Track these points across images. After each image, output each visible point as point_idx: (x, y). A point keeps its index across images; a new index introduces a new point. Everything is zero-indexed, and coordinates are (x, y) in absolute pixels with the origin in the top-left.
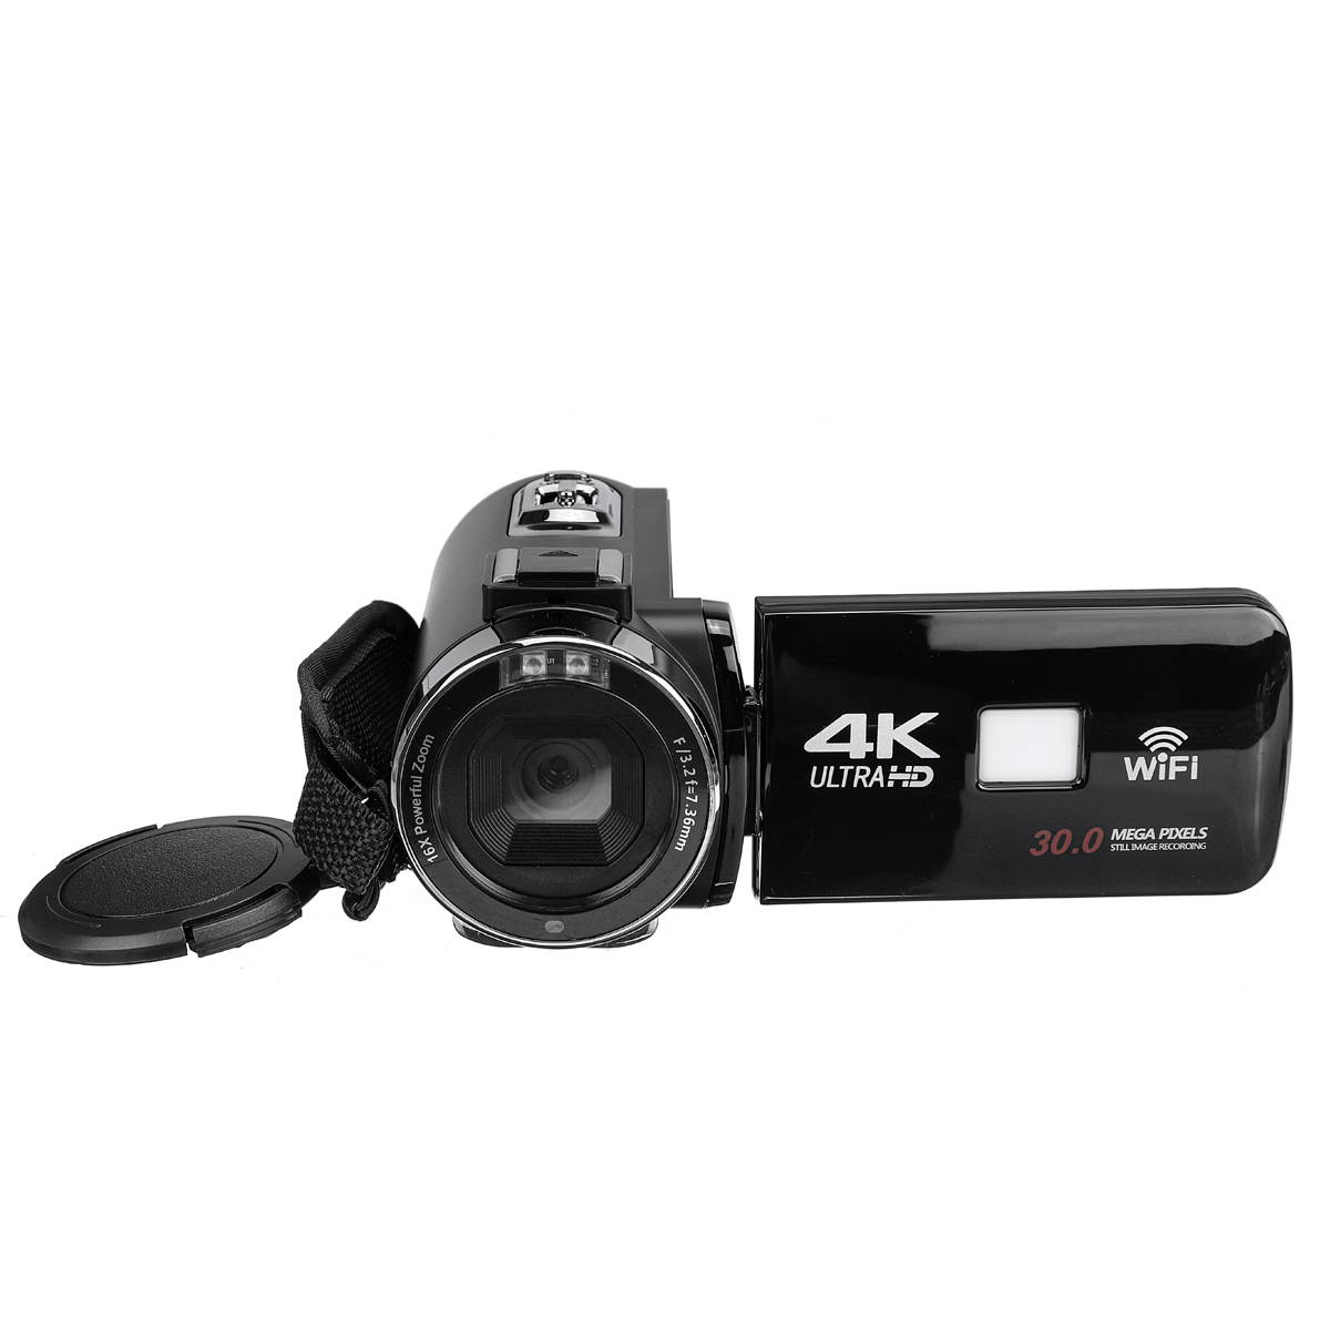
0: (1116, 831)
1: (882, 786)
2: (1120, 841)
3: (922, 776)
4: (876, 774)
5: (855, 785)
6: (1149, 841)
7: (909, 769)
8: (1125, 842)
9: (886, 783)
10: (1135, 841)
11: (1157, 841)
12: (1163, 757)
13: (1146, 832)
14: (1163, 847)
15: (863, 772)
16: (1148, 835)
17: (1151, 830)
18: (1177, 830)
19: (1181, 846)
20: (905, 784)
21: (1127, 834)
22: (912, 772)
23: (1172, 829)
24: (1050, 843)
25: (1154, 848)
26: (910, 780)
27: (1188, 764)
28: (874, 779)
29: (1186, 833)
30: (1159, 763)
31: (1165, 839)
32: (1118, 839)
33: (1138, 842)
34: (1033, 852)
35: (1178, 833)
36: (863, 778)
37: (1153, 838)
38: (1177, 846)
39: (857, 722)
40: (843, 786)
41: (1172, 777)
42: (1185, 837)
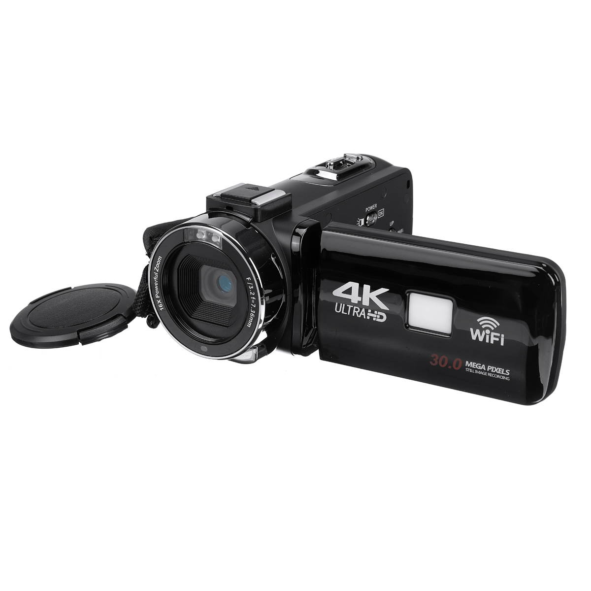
0: (467, 362)
1: (365, 318)
2: (470, 367)
3: (381, 317)
4: (362, 312)
5: (353, 315)
6: (482, 370)
7: (376, 312)
8: (472, 368)
9: (366, 317)
10: (476, 369)
11: (486, 371)
12: (488, 332)
13: (481, 366)
14: (490, 375)
15: (357, 310)
16: (482, 368)
17: (484, 365)
18: (495, 368)
19: (498, 376)
20: (374, 319)
21: (472, 364)
22: (377, 314)
23: (493, 367)
24: (438, 360)
25: (485, 374)
26: (376, 318)
27: (500, 338)
28: (361, 314)
29: (499, 370)
30: (486, 334)
31: (490, 371)
32: (469, 366)
33: (478, 370)
34: (431, 363)
35: (496, 370)
36: (357, 312)
37: (485, 369)
38: (496, 376)
39: (355, 286)
40: (349, 314)
41: (492, 342)
42: (499, 372)
